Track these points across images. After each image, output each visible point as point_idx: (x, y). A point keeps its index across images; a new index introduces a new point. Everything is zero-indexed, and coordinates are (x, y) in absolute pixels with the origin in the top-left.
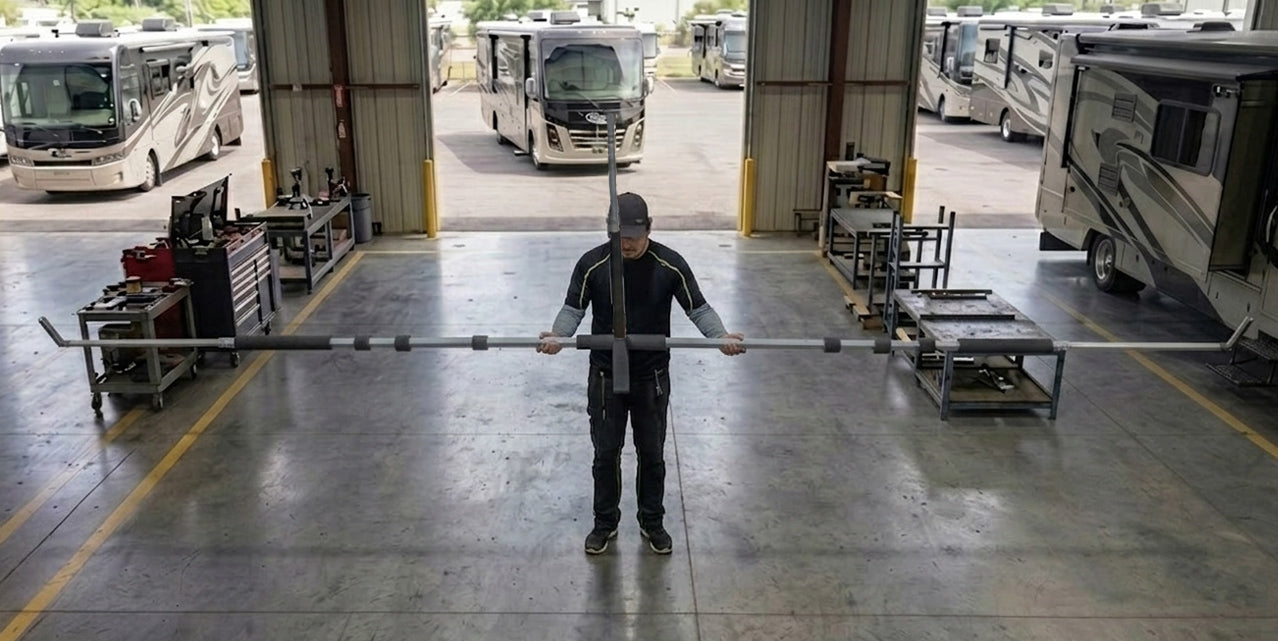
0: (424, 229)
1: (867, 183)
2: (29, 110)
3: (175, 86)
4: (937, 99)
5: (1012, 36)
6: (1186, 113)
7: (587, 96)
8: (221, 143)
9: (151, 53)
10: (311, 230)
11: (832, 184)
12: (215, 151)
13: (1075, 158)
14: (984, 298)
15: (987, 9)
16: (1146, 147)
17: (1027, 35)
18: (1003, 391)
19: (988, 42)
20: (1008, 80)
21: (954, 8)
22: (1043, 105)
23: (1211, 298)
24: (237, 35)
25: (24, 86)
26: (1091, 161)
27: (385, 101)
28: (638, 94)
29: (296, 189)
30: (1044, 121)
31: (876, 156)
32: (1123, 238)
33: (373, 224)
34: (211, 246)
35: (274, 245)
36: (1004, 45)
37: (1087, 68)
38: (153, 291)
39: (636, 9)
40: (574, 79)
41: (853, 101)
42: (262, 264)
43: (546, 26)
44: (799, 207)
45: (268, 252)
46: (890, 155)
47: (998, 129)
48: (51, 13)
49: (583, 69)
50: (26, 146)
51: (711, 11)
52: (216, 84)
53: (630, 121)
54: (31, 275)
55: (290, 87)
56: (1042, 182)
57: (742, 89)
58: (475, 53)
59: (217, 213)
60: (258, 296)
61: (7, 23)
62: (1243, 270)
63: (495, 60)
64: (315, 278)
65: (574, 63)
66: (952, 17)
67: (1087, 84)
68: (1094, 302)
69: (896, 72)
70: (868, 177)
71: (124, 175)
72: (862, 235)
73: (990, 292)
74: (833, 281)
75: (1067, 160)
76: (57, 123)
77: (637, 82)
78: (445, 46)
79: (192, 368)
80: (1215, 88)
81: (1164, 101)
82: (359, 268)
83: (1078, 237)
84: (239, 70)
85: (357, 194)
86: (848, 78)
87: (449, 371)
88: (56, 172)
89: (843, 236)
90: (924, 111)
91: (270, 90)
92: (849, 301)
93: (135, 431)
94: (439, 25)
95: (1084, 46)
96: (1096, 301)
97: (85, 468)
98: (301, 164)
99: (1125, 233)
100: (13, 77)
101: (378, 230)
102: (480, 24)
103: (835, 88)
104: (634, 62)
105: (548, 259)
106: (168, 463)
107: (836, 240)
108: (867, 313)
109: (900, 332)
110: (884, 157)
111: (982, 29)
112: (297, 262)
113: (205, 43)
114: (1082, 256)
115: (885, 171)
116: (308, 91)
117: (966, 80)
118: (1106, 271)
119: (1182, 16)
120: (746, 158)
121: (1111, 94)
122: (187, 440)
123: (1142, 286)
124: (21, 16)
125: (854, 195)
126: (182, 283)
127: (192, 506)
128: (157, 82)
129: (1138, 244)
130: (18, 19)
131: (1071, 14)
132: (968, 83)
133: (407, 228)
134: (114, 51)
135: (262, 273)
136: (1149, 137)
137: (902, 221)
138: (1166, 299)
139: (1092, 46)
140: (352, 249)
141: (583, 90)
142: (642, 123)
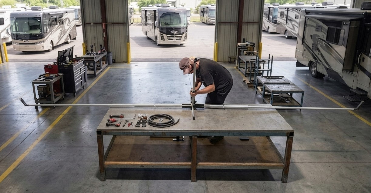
0: (127, 61)
1: (249, 49)
2: (18, 30)
3: (58, 23)
4: (267, 27)
5: (288, 11)
6: (335, 30)
7: (172, 26)
8: (71, 39)
9: (51, 14)
10: (96, 61)
11: (239, 49)
12: (69, 41)
13: (305, 41)
14: (282, 78)
15: (280, 4)
16: (325, 39)
17: (292, 10)
18: (287, 103)
19: (281, 13)
20: (287, 22)
21: (271, 3)
22: (297, 29)
23: (343, 78)
24: (75, 10)
25: (17, 23)
26: (310, 42)
27: (116, 28)
28: (185, 26)
29: (92, 50)
30: (297, 33)
31: (251, 42)
32: (319, 63)
33: (113, 60)
34: (69, 64)
35: (86, 65)
36: (286, 13)
37: (309, 18)
38: (53, 76)
39: (185, 4)
40: (168, 22)
41: (244, 27)
42: (82, 70)
43: (160, 8)
44: (230, 55)
45: (84, 67)
46: (255, 41)
47: (284, 35)
48: (24, 5)
49: (170, 19)
50: (17, 39)
51: (205, 4)
52: (70, 23)
53: (183, 33)
54: (18, 73)
55: (90, 23)
56: (296, 48)
57: (214, 25)
58: (141, 15)
59: (70, 56)
60: (81, 78)
61: (12, 7)
62: (352, 71)
63: (146, 17)
64: (97, 74)
65: (168, 17)
66: (271, 6)
67: (309, 22)
68: (311, 80)
69: (256, 19)
70: (249, 47)
71: (44, 47)
72: (247, 62)
73: (283, 77)
74: (239, 75)
75: (303, 42)
76: (26, 33)
77: (185, 23)
78: (133, 13)
79: (63, 97)
80: (343, 23)
81: (329, 26)
82: (109, 71)
83: (306, 63)
84: (76, 20)
85: (108, 52)
86: (243, 21)
87: (134, 98)
88: (25, 46)
89: (242, 63)
90: (264, 31)
91: (85, 24)
92: (244, 80)
93: (47, 114)
94: (131, 8)
95: (307, 12)
96: (312, 80)
97: (33, 123)
98: (93, 44)
99: (319, 62)
100: (14, 21)
101: (114, 62)
102: (142, 7)
103: (239, 24)
104: (185, 17)
105: (161, 69)
106: (56, 122)
107: (240, 64)
108: (249, 83)
109: (259, 88)
110: (253, 42)
111: (280, 9)
112: (92, 70)
113: (67, 12)
114: (308, 68)
115: (253, 46)
116: (95, 25)
117: (275, 22)
118: (315, 72)
119: (333, 5)
120: (215, 42)
121: (315, 25)
122: (61, 116)
123: (324, 76)
124: (15, 5)
125: (245, 52)
126: (60, 74)
127: (63, 133)
128: (53, 22)
129: (323, 64)
130: (15, 6)
131: (303, 5)
132: (276, 23)
133: (122, 61)
134: (42, 14)
135: (83, 72)
136: (325, 36)
137: (259, 58)
138: (331, 79)
139: (310, 12)
140: (107, 66)
141: (170, 25)
142: (187, 33)
